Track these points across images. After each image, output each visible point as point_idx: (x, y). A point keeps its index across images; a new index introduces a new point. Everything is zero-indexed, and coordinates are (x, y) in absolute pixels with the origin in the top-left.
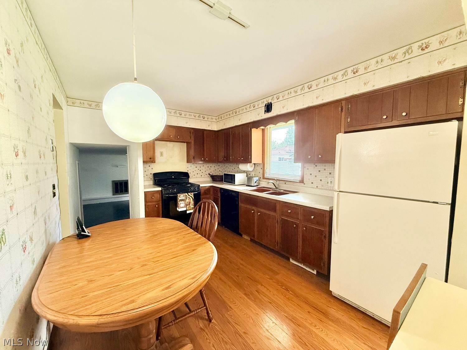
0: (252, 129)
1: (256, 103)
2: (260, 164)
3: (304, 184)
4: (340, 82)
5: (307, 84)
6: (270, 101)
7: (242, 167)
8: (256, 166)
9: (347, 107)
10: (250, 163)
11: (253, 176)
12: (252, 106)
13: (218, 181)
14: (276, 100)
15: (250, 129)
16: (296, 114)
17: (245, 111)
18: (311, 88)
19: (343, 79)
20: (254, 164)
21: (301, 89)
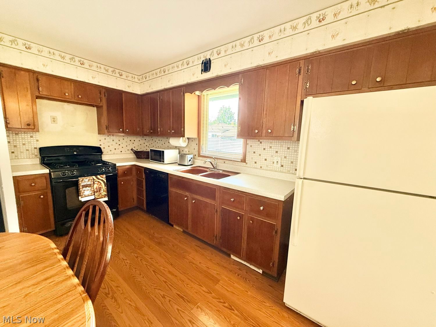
0: (185, 94)
1: (191, 60)
2: (194, 139)
3: (247, 164)
4: (301, 33)
5: (257, 35)
6: (208, 57)
7: (174, 141)
8: (190, 141)
9: (307, 68)
10: (183, 137)
11: (187, 153)
12: (185, 63)
13: (143, 158)
14: (216, 56)
15: (182, 93)
16: (240, 76)
17: (176, 69)
18: (262, 40)
19: (305, 29)
20: (187, 138)
21: (249, 42)
